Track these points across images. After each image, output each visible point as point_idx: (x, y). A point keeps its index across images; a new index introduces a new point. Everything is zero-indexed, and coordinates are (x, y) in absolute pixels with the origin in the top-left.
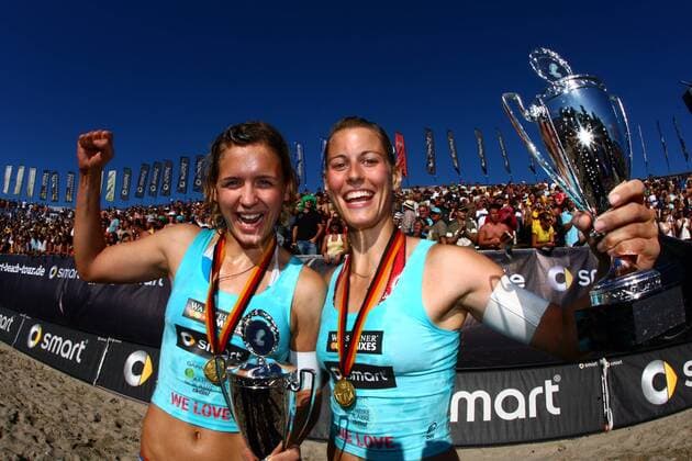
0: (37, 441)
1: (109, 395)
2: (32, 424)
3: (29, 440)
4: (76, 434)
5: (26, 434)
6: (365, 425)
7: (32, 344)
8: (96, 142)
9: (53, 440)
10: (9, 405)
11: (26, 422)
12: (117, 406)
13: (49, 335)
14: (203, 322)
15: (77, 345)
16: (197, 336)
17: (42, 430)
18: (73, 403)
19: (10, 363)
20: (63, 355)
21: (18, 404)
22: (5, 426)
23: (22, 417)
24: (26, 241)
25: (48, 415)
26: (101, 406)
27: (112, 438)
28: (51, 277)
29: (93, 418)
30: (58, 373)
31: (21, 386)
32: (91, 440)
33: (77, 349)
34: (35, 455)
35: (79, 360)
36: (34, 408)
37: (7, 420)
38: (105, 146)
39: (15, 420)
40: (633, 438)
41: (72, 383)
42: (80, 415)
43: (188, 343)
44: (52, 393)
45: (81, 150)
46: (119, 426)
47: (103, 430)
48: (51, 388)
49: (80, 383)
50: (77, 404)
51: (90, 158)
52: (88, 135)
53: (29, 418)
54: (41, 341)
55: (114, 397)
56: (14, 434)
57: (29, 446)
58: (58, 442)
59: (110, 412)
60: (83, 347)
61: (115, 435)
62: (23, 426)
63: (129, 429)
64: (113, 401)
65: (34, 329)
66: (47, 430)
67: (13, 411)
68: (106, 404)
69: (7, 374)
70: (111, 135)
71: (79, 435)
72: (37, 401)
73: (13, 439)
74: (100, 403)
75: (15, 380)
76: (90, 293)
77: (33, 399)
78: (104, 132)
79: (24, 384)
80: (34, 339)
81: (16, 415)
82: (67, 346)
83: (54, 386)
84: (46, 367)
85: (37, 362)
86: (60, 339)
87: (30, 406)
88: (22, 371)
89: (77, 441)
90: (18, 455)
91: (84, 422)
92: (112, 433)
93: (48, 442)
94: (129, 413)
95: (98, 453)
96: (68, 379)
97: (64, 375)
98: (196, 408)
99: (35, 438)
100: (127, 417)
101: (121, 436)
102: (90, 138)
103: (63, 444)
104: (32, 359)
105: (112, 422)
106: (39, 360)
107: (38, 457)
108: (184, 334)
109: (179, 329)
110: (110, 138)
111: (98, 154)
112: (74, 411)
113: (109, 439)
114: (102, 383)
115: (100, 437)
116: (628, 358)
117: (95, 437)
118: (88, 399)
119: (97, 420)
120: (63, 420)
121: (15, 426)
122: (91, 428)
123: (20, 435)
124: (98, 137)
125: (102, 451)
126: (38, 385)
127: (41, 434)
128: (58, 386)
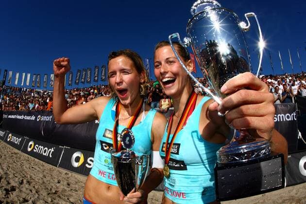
0: (31, 192)
1: (64, 171)
2: (29, 184)
3: (28, 191)
4: (49, 189)
5: (27, 189)
6: (174, 186)
7: (29, 149)
8: (62, 63)
9: (39, 192)
10: (19, 177)
11: (27, 184)
12: (68, 176)
13: (37, 145)
14: (111, 139)
15: (50, 150)
16: (110, 145)
17: (34, 187)
18: (48, 175)
19: (20, 158)
20: (44, 154)
21: (23, 176)
22: (17, 186)
23: (25, 181)
24: (26, 105)
25: (37, 181)
26: (60, 176)
27: (66, 190)
28: (38, 120)
29: (57, 182)
30: (42, 162)
31: (25, 168)
32: (56, 191)
33: (50, 151)
34: (31, 198)
35: (51, 156)
36: (31, 177)
37: (18, 183)
38: (66, 65)
39: (22, 183)
40: (294, 191)
41: (48, 166)
42: (51, 180)
43: (105, 148)
44: (38, 171)
45: (55, 67)
46: (69, 185)
47: (61, 187)
48: (38, 169)
49: (51, 166)
50: (50, 176)
51: (59, 70)
52: (58, 60)
53: (28, 182)
54: (34, 148)
55: (67, 172)
56: (22, 189)
57: (28, 194)
58: (41, 192)
59: (65, 179)
60: (53, 150)
61: (67, 189)
62: (26, 186)
63: (73, 186)
64: (66, 174)
65: (30, 143)
66: (36, 187)
67: (21, 179)
68: (63, 175)
69: (18, 163)
70: (69, 60)
71: (51, 189)
72: (32, 175)
73: (21, 191)
74: (61, 175)
75: (22, 165)
76: (55, 127)
77: (30, 173)
78: (66, 59)
79: (26, 167)
80: (30, 147)
81: (22, 181)
82: (46, 150)
83: (39, 168)
84: (36, 160)
85: (32, 158)
86: (42, 147)
87: (29, 177)
88: (25, 161)
89: (49, 192)
90: (23, 198)
91: (53, 183)
92: (66, 188)
93: (37, 192)
94: (73, 179)
95: (60, 197)
96: (46, 165)
97: (44, 163)
98: (109, 176)
99: (31, 191)
100: (72, 181)
101: (69, 189)
102: (59, 62)
103: (44, 193)
104: (29, 156)
105: (65, 183)
106: (33, 156)
107: (32, 199)
108: (104, 144)
109: (102, 142)
110: (68, 61)
111: (63, 69)
112: (48, 178)
113: (64, 190)
114: (61, 166)
115: (60, 190)
116: (294, 155)
117: (58, 190)
118: (55, 173)
119: (59, 182)
120: (44, 183)
121: (21, 186)
122: (56, 186)
123: (24, 189)
124: (63, 61)
125: (61, 196)
126: (32, 168)
127: (33, 189)
128: (42, 167)
